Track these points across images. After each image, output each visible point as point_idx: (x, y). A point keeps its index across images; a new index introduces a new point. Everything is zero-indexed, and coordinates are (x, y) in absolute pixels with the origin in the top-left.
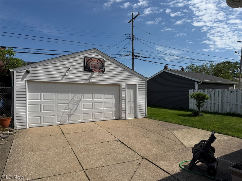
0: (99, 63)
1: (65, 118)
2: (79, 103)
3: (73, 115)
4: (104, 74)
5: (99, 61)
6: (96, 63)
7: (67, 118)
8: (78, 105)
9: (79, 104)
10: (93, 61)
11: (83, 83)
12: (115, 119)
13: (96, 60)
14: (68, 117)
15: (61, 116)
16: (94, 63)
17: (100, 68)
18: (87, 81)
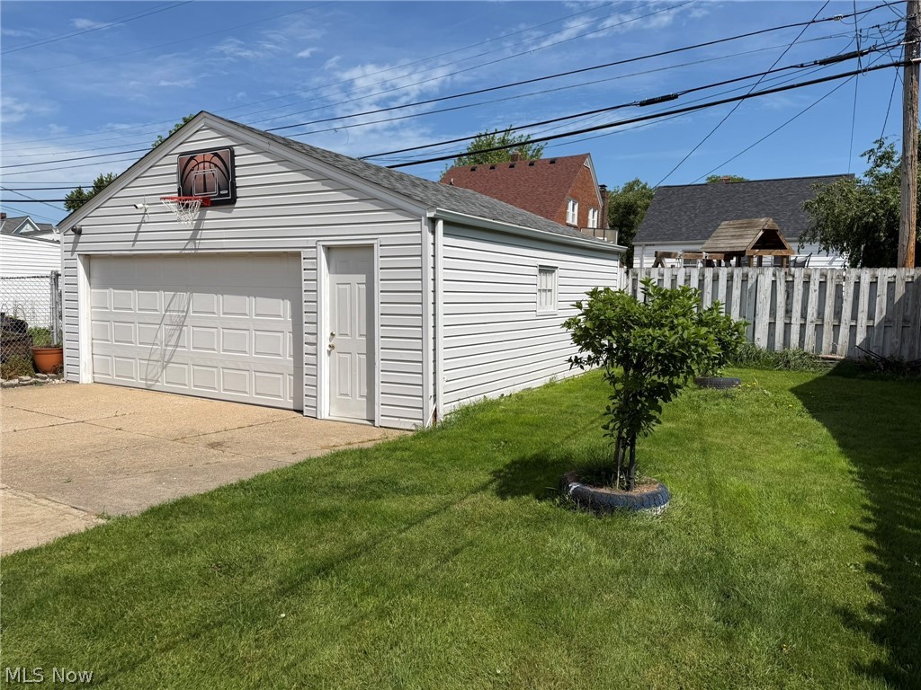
0: (216, 166)
1: (155, 372)
2: (183, 326)
3: (171, 365)
4: (235, 212)
5: (216, 160)
6: (208, 172)
7: (157, 373)
8: (181, 330)
9: (184, 328)
10: (198, 164)
11: (178, 252)
12: (292, 407)
13: (208, 156)
14: (160, 370)
15: (147, 362)
16: (201, 172)
17: (220, 190)
18: (187, 243)
